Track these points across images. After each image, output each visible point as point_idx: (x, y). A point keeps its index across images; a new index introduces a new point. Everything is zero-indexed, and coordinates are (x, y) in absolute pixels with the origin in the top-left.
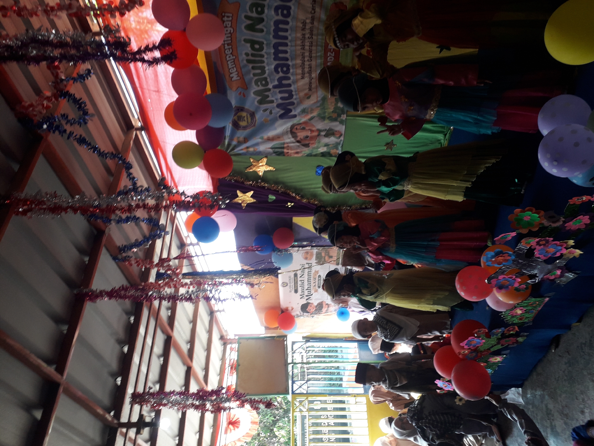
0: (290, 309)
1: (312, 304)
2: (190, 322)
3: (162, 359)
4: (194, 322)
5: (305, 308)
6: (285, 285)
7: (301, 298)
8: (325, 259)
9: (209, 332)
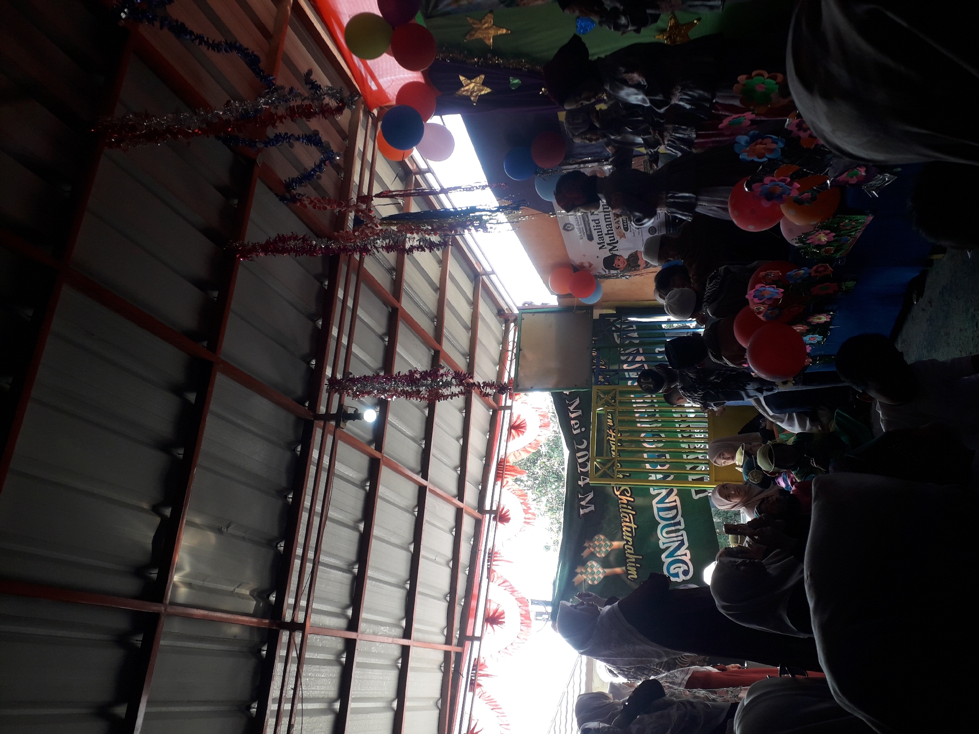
0: (587, 265)
2: (436, 290)
3: (386, 339)
4: (441, 288)
6: (569, 227)
9: (474, 304)
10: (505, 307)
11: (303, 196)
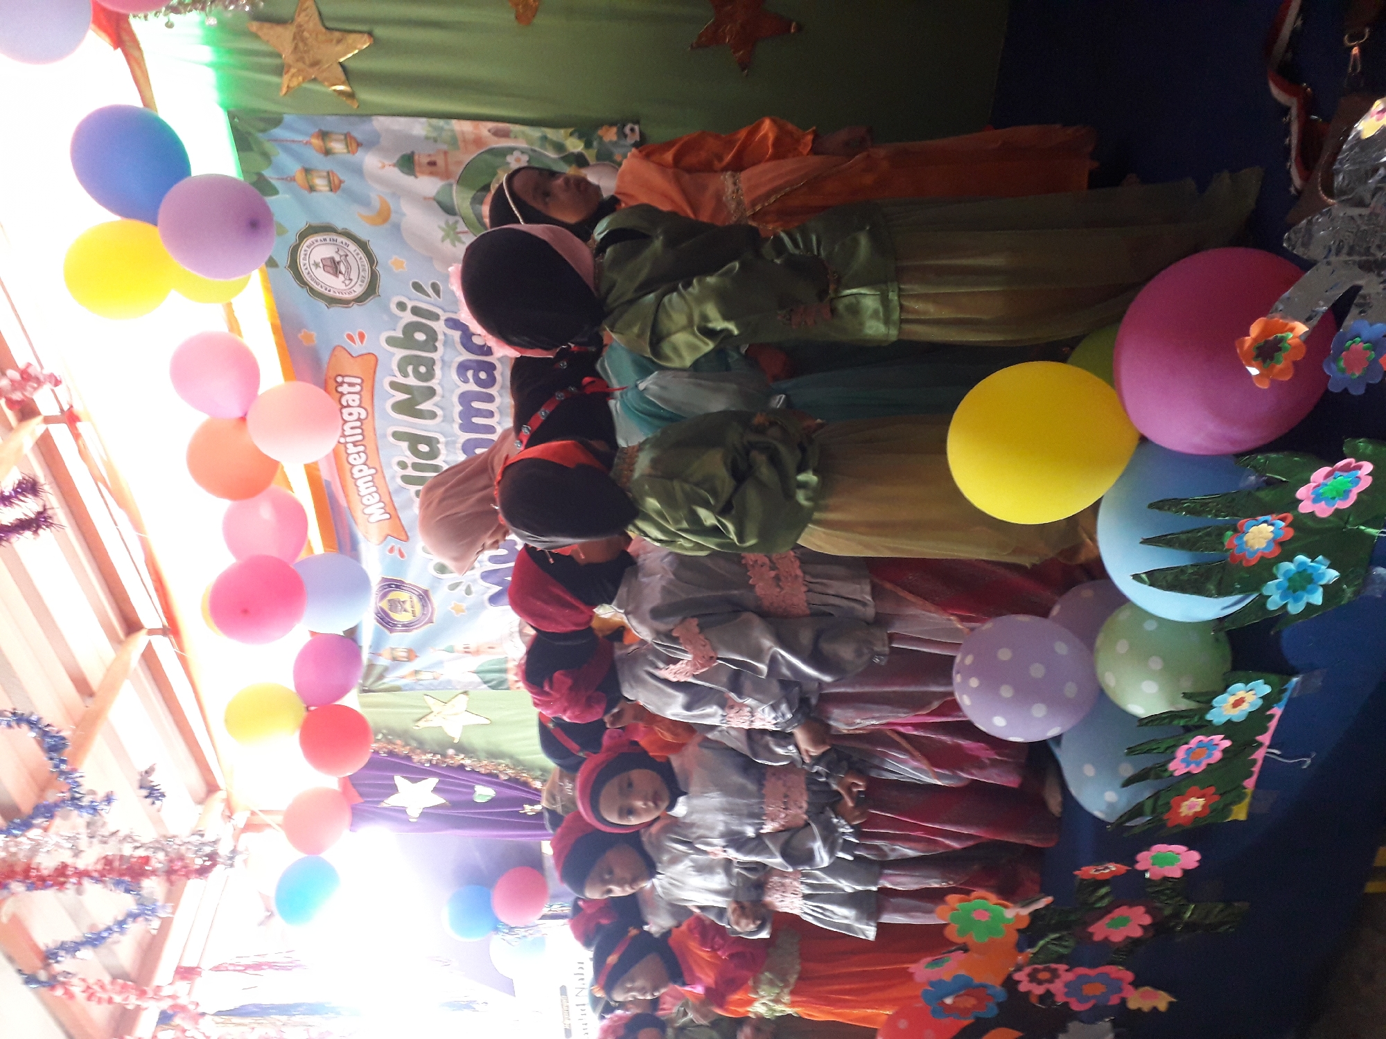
11: (74, 975)
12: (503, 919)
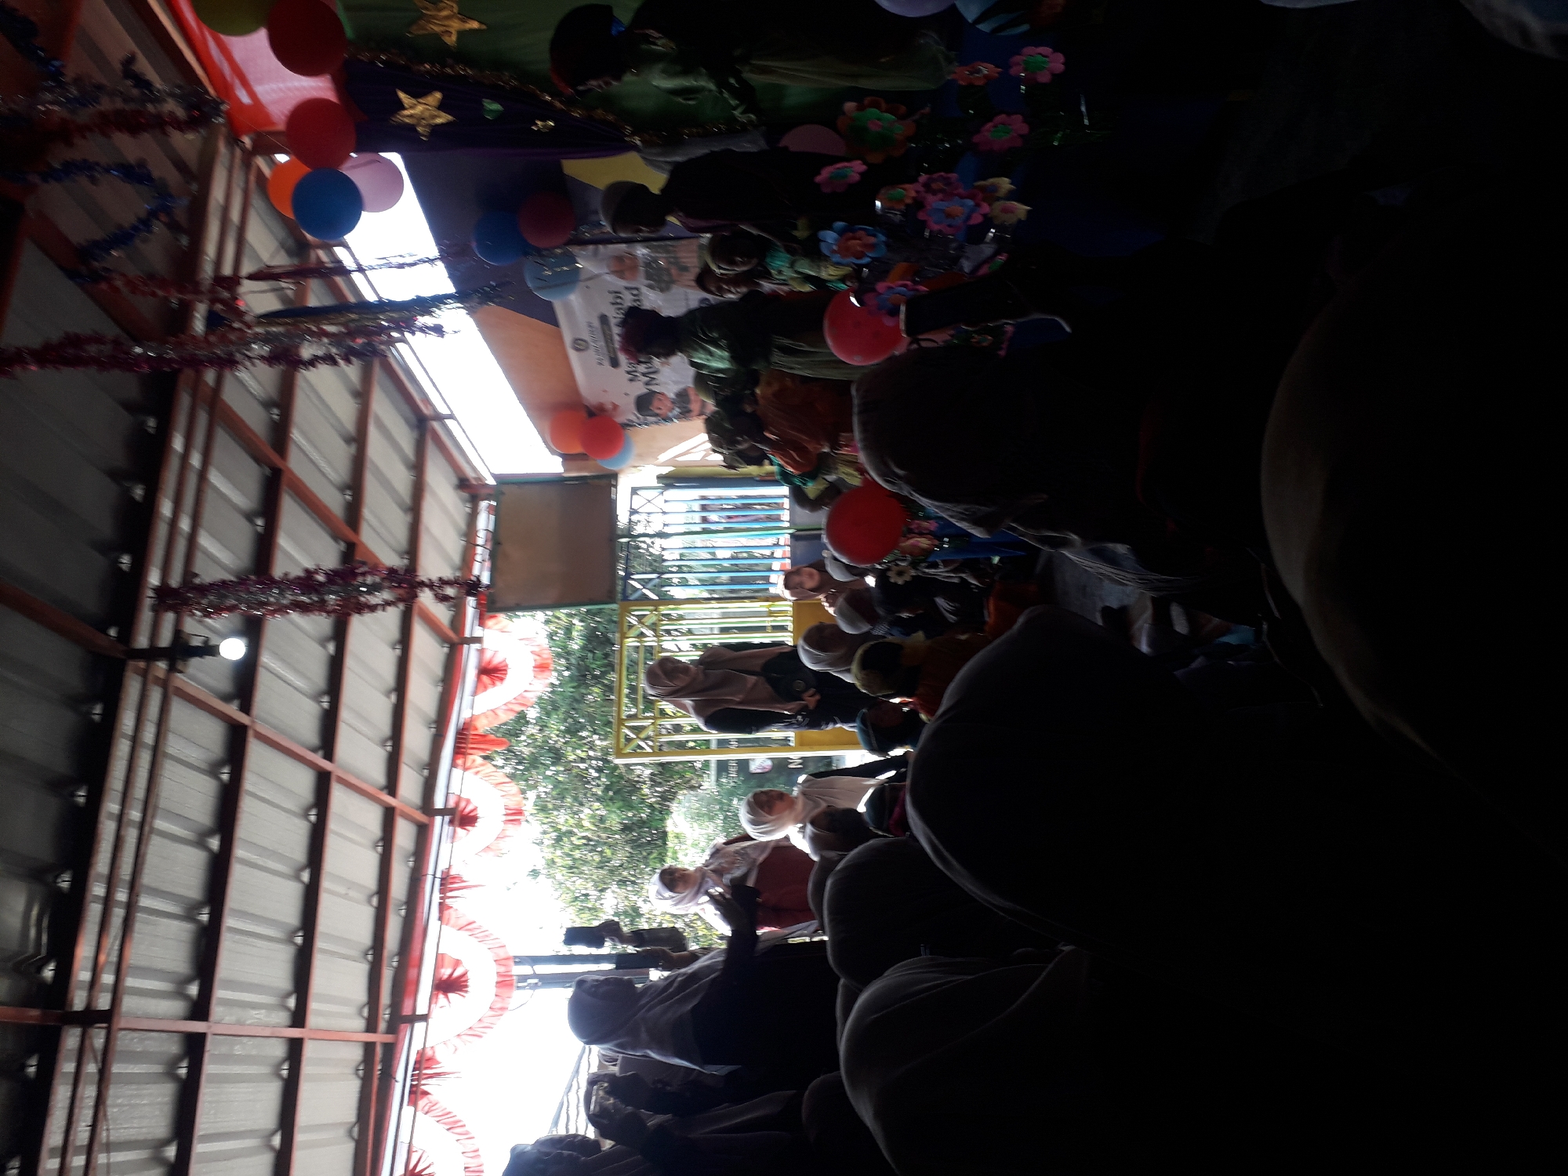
0: (610, 407)
1: (663, 394)
2: (349, 440)
3: (260, 522)
4: (358, 440)
5: (644, 404)
6: (580, 345)
7: (631, 380)
8: (670, 274)
9: (418, 468)
10: (470, 474)
11: (113, 271)
12: (533, 241)
